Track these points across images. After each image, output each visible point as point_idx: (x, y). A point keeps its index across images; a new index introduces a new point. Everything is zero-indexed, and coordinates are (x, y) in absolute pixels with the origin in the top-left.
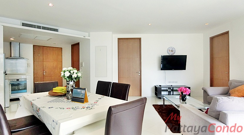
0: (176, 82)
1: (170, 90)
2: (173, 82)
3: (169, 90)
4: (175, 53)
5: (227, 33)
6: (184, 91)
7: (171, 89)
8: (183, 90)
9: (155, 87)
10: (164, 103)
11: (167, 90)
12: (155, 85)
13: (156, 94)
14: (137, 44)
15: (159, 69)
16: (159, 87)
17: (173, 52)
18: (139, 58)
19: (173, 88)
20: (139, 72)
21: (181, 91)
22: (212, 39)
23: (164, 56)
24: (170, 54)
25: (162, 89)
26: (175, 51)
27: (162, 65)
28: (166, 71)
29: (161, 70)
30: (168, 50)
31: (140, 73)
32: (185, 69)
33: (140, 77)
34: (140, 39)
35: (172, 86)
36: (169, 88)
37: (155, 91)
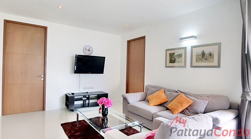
0: (93, 88)
1: (86, 99)
2: (89, 88)
3: (84, 99)
4: (92, 53)
5: (144, 38)
6: (105, 104)
7: (86, 97)
8: (104, 101)
9: (66, 96)
10: (78, 119)
11: (81, 99)
12: (66, 93)
13: (67, 105)
14: (39, 34)
15: (72, 72)
16: (72, 95)
17: (90, 52)
18: (44, 56)
19: (89, 96)
20: (43, 76)
21: (102, 103)
22: (129, 42)
23: (79, 55)
24: (87, 54)
25: (75, 97)
26: (92, 51)
27: (76, 66)
28: (81, 75)
29: (75, 73)
30: (84, 49)
31: (44, 78)
32: (103, 73)
33: (43, 82)
34: (45, 28)
35: (87, 93)
36: (84, 96)
37: (66, 101)
